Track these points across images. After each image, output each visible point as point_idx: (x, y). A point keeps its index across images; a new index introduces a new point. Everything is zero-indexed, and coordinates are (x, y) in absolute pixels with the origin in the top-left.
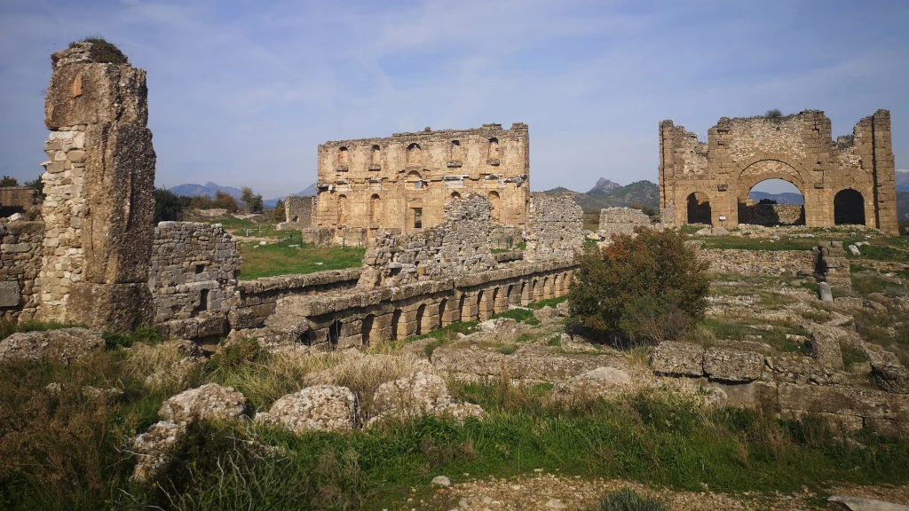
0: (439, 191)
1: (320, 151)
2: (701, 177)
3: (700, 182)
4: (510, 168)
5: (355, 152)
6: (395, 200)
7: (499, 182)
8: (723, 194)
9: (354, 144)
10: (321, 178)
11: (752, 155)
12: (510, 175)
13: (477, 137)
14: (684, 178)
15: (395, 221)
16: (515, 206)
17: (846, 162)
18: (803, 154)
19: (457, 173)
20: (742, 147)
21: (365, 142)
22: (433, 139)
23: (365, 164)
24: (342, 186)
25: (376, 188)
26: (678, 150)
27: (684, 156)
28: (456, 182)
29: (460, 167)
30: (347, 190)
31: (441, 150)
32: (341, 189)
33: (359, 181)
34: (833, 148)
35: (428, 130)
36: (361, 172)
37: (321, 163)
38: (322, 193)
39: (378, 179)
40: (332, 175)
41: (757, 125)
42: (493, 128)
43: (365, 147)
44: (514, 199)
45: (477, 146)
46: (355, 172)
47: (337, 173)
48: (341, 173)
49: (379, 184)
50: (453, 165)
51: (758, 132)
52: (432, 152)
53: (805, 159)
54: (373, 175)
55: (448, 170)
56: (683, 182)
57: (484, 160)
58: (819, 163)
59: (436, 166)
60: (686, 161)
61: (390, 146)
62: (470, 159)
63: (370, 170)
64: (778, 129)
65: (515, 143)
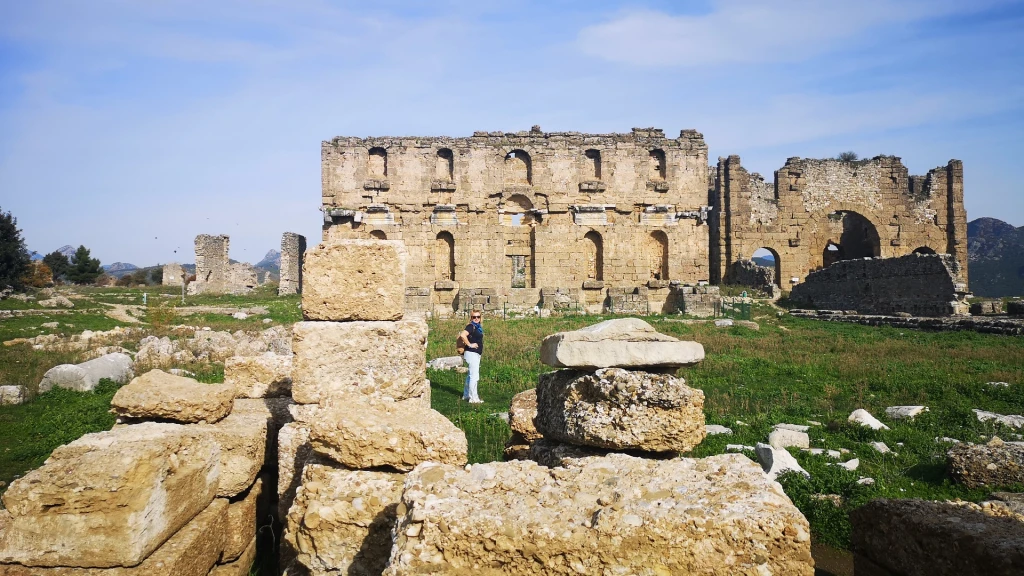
0: (564, 229)
1: (325, 152)
2: (769, 229)
3: (768, 235)
4: (685, 196)
5: (404, 158)
6: (484, 243)
7: (669, 217)
8: (794, 250)
9: (401, 144)
10: (329, 200)
11: (827, 204)
12: (683, 206)
13: (630, 146)
14: (750, 230)
15: (484, 277)
16: (693, 255)
17: (922, 217)
18: (880, 206)
19: (596, 200)
20: (816, 194)
21: (425, 143)
22: (553, 145)
23: (424, 180)
24: (378, 215)
25: (447, 222)
26: (743, 194)
27: (750, 202)
28: (596, 215)
29: (602, 191)
30: (386, 222)
31: (567, 163)
32: (377, 221)
33: (411, 208)
34: (910, 200)
35: (535, 130)
36: (415, 193)
37: (328, 175)
38: (334, 228)
39: (452, 205)
40: (352, 195)
41: (833, 168)
42: (653, 134)
43: (423, 151)
44: (691, 242)
45: (631, 160)
46: (404, 192)
47: (366, 193)
48: (373, 193)
49: (453, 215)
50: (591, 187)
51: (834, 177)
52: (551, 166)
53: (881, 212)
54: (440, 199)
55: (582, 196)
56: (748, 235)
57: (642, 184)
58: (895, 216)
59: (559, 188)
60: (753, 209)
61: (472, 151)
62: (618, 180)
63: (433, 191)
64: (855, 175)
65: (692, 159)
